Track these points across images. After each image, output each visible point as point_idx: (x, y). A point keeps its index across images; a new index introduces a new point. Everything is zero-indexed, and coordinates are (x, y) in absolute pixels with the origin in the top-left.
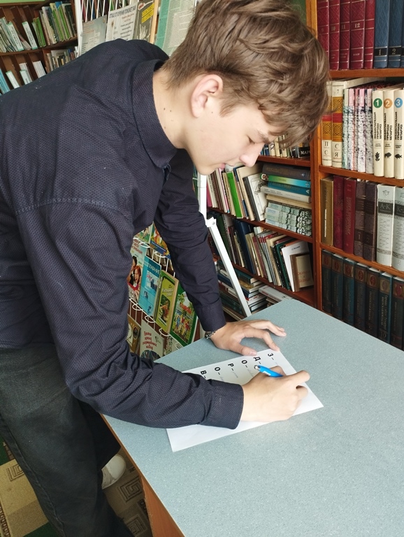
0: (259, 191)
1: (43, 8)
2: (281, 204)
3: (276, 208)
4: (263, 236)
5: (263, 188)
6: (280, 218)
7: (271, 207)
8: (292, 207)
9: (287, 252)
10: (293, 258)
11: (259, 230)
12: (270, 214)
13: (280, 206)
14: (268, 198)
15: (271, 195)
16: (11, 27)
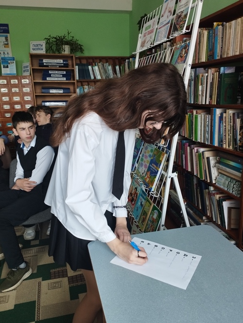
0: (215, 166)
1: (127, 60)
2: (226, 175)
3: (223, 177)
4: (214, 192)
5: (217, 165)
6: (224, 184)
7: (220, 176)
8: (232, 178)
9: (226, 205)
10: (230, 209)
11: (212, 188)
12: (219, 180)
13: (225, 177)
14: (220, 171)
15: (221, 170)
16: (110, 68)
